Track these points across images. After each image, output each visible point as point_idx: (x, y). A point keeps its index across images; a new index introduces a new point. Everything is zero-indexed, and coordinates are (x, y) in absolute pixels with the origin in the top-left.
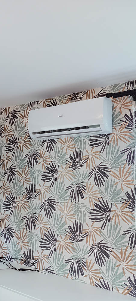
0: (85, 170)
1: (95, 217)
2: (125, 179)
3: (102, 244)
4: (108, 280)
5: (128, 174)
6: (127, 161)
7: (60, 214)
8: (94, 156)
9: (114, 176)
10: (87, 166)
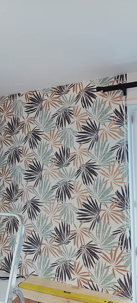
0: (72, 167)
1: (83, 218)
2: (115, 177)
3: (91, 245)
4: (97, 282)
5: (118, 172)
6: (117, 158)
8: (82, 153)
9: (103, 174)
10: (74, 164)
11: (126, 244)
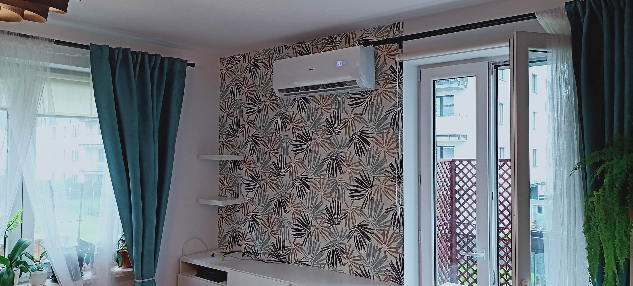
0: (343, 136)
1: (355, 195)
2: (389, 147)
3: (362, 225)
4: (369, 267)
5: (392, 141)
6: (391, 124)
7: (315, 193)
8: (354, 118)
9: (376, 144)
10: (346, 132)
11: (399, 223)
